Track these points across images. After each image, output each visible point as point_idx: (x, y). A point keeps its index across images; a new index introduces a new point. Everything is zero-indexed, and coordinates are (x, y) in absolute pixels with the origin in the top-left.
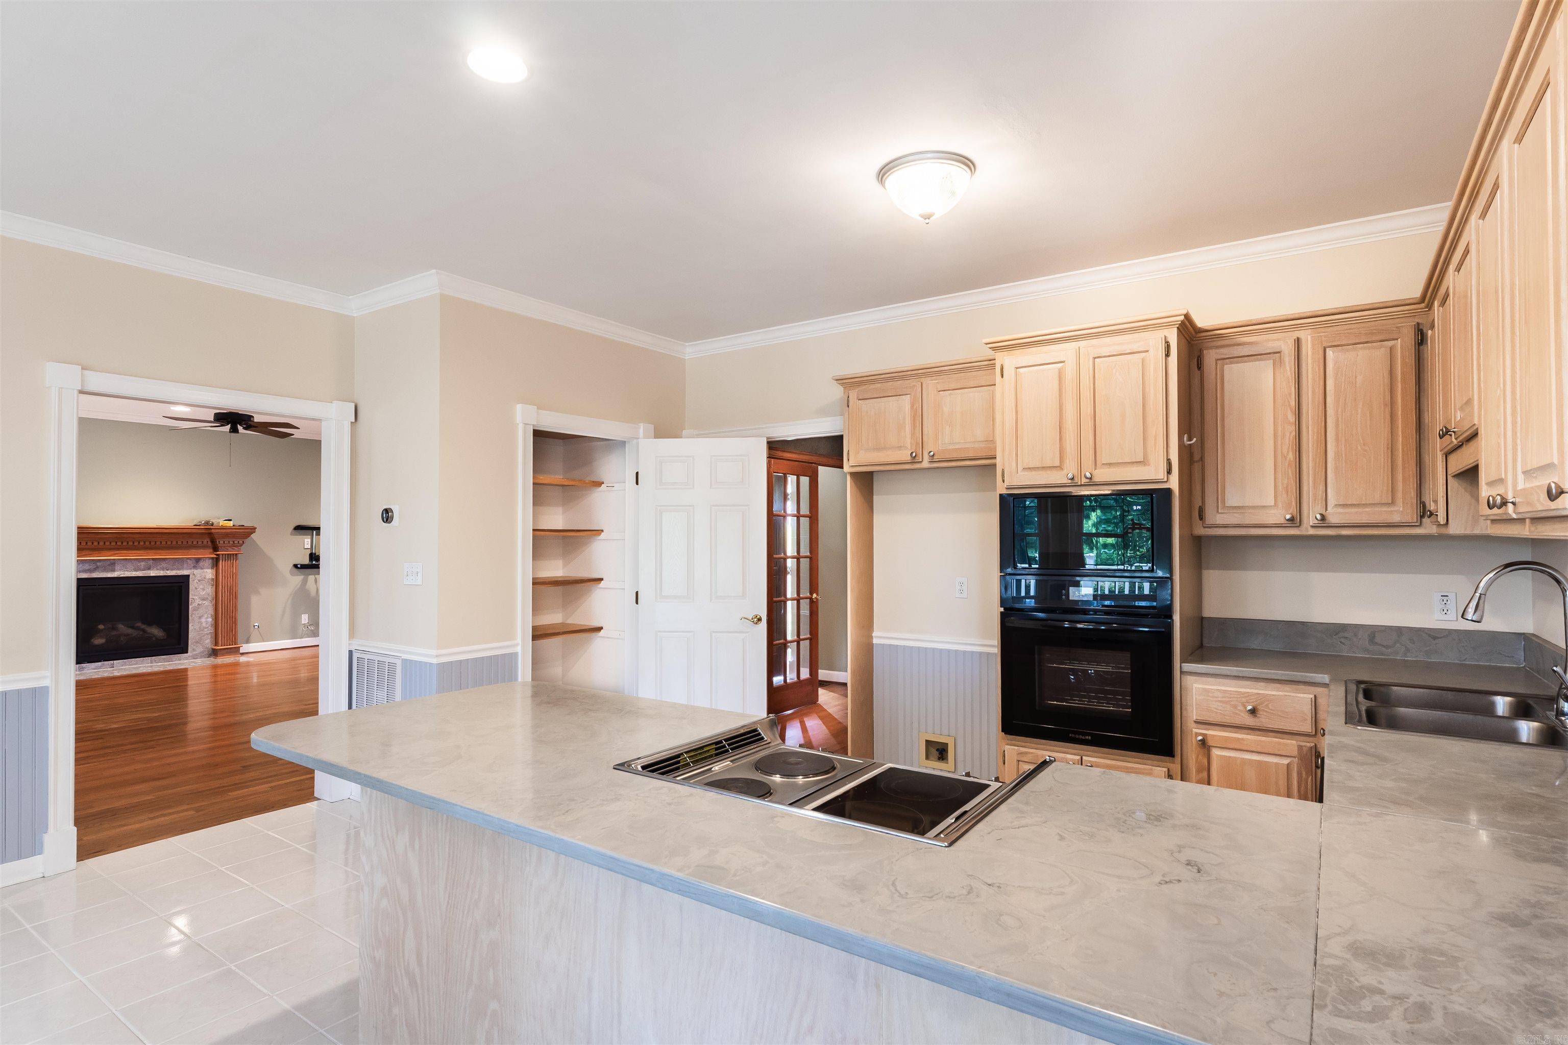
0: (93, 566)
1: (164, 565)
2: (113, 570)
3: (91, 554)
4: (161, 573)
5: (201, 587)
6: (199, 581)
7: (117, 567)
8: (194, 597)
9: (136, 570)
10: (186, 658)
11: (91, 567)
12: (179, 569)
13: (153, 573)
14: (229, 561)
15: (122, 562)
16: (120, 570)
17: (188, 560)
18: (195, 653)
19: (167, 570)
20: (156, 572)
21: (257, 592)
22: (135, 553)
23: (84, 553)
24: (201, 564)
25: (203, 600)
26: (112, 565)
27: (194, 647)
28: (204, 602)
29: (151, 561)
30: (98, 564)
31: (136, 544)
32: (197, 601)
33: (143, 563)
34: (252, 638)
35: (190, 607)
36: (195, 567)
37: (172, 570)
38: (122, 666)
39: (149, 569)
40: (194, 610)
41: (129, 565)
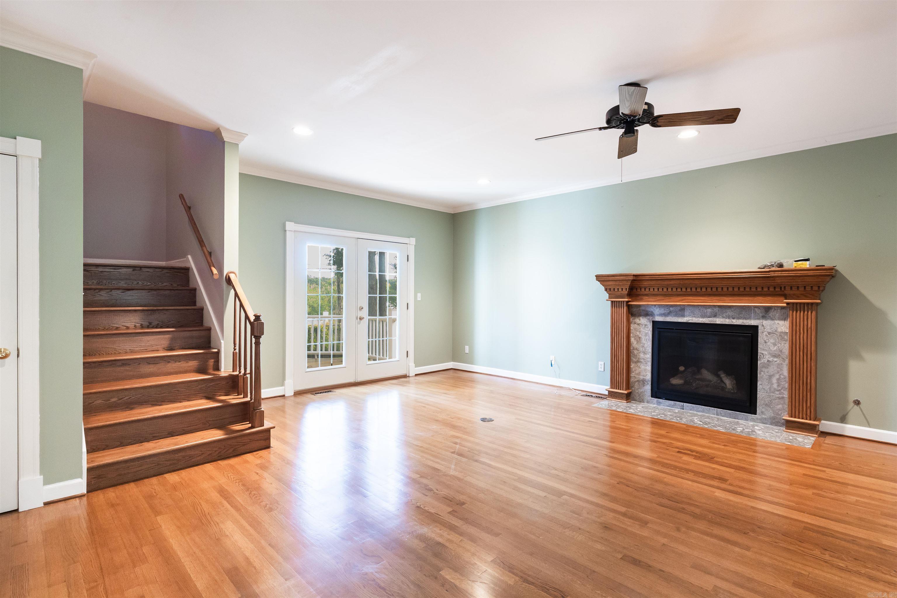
0: (667, 311)
1: (729, 312)
2: (683, 316)
3: (663, 300)
4: (727, 321)
5: (772, 341)
6: (769, 333)
7: (687, 312)
8: (763, 352)
9: (703, 317)
10: (753, 420)
11: (666, 311)
12: (746, 318)
13: (718, 321)
14: (802, 312)
15: (691, 308)
16: (689, 316)
17: (756, 309)
18: (764, 416)
19: (734, 318)
20: (722, 320)
22: (699, 300)
23: (658, 299)
24: (771, 314)
25: (775, 356)
26: (682, 310)
27: (763, 410)
28: (775, 359)
29: (717, 309)
30: (671, 309)
31: (699, 290)
32: (767, 357)
33: (709, 310)
34: (850, 416)
35: (759, 362)
36: (764, 317)
37: (738, 318)
38: (691, 410)
39: (715, 316)
40: (763, 367)
41: (697, 311)
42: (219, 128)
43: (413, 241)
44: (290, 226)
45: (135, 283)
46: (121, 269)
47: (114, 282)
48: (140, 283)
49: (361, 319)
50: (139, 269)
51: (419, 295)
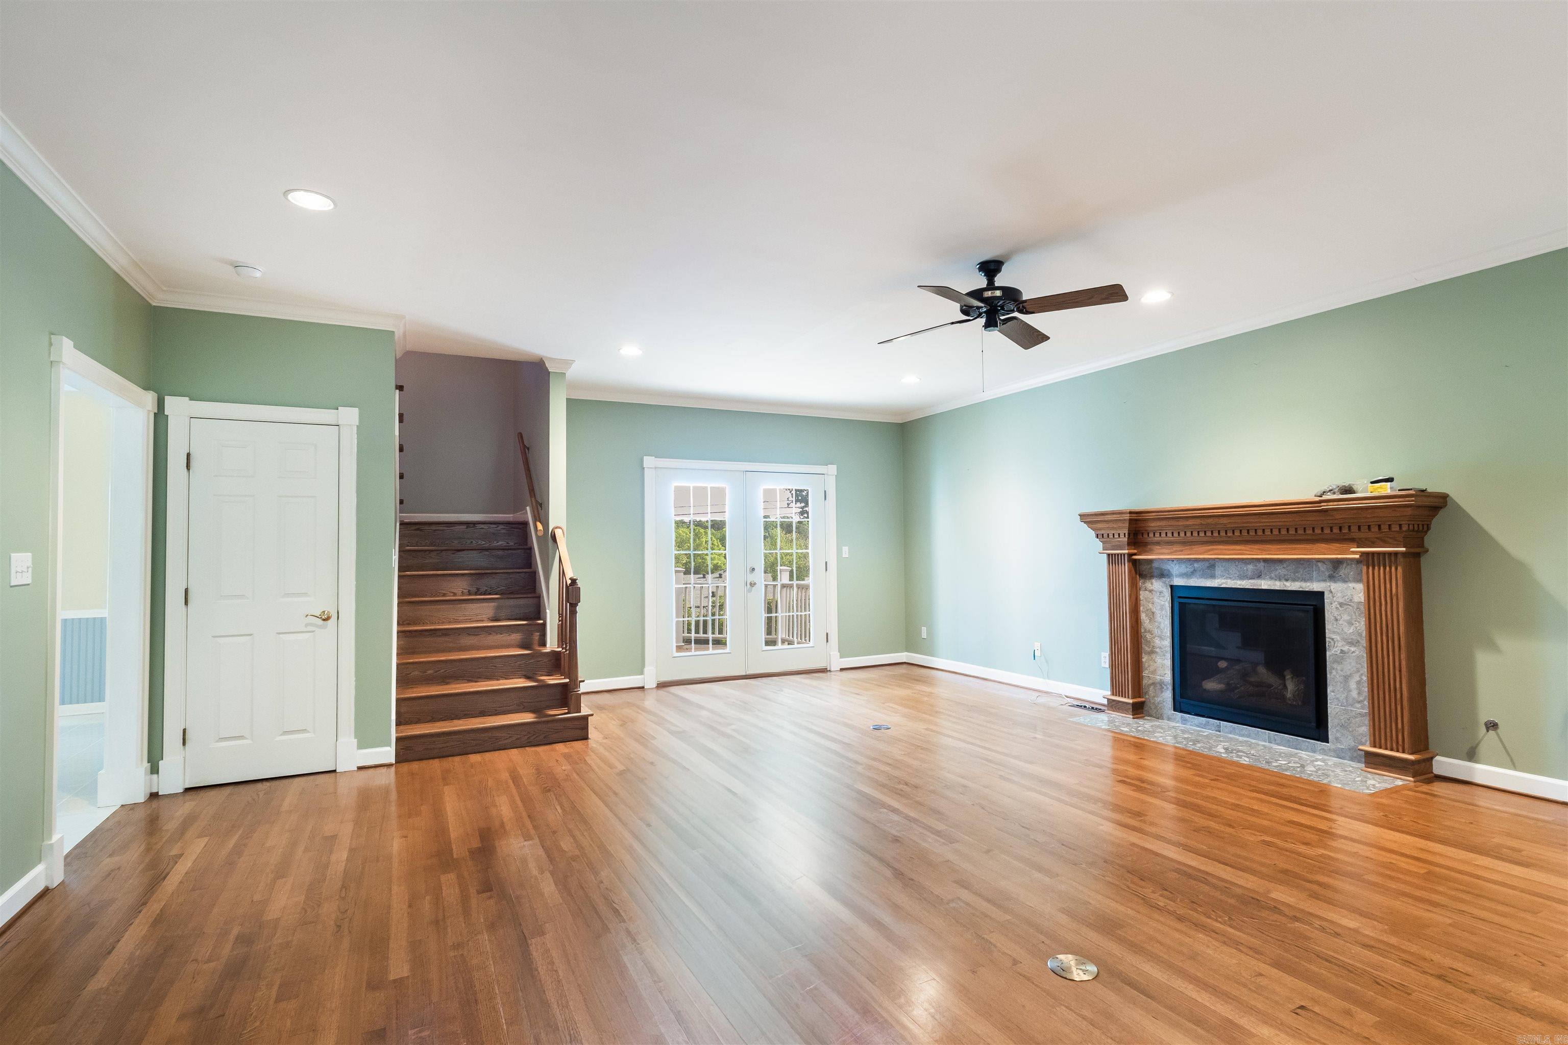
0: (1190, 569)
1: (1281, 570)
2: (1213, 577)
3: (1182, 551)
4: (1277, 585)
5: (1346, 617)
6: (1341, 604)
7: (1218, 571)
8: (1334, 637)
9: (1242, 577)
10: (1324, 752)
11: (1188, 569)
12: (1304, 580)
13: (1265, 584)
14: (1382, 568)
15: (1224, 564)
16: (1222, 576)
17: (1320, 564)
18: (1339, 746)
19: (1287, 580)
20: (1270, 582)
21: (1491, 645)
22: (1233, 550)
23: (1175, 549)
24: (1343, 571)
25: (1351, 643)
26: (1210, 567)
27: (1338, 735)
28: (1353, 649)
29: (1262, 564)
30: (1196, 565)
31: (1230, 534)
32: (1340, 644)
33: (1251, 567)
35: (1328, 654)
36: (1332, 578)
37: (1294, 580)
39: (1259, 576)
40: (1335, 661)
41: (1233, 569)
42: (542, 358)
43: (832, 469)
44: (649, 461)
45: (469, 542)
46: (454, 526)
47: (446, 542)
48: (474, 542)
49: (752, 585)
50: (472, 525)
51: (845, 550)
